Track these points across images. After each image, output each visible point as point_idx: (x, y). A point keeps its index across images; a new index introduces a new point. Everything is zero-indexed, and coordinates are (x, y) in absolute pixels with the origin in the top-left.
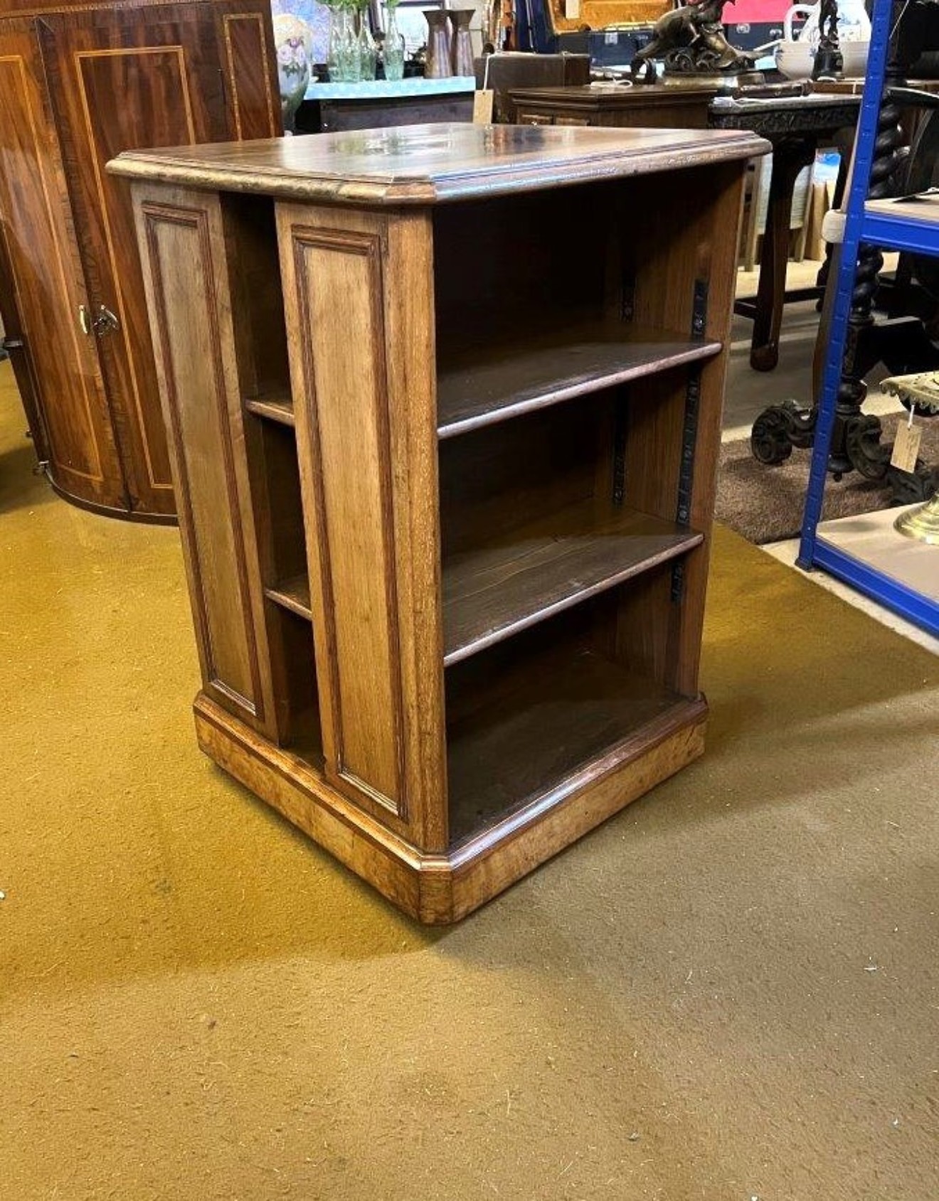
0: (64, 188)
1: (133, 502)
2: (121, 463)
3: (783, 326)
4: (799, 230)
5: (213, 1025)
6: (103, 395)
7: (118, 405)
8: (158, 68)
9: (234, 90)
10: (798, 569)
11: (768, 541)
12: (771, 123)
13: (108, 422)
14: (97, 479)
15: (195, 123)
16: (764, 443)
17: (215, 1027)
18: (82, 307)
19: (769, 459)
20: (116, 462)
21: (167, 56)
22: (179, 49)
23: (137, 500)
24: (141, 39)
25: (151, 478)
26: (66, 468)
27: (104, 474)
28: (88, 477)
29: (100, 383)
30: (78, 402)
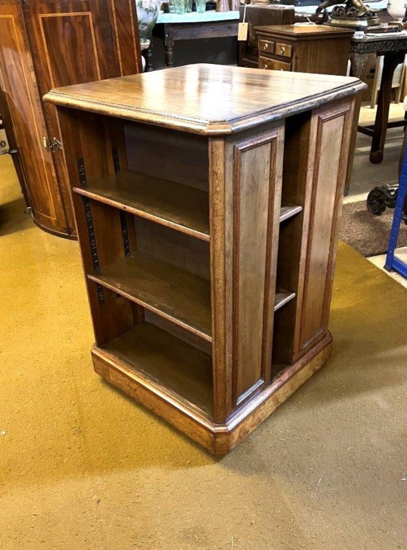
0: (35, 81)
1: (70, 230)
2: (65, 212)
3: (386, 139)
4: (398, 88)
5: (99, 501)
6: (55, 180)
7: (63, 185)
8: (79, 23)
9: (117, 34)
10: (385, 270)
11: (372, 255)
12: (382, 46)
13: (58, 193)
14: (54, 219)
15: (97, 50)
16: (373, 204)
17: (100, 503)
18: (45, 138)
19: (374, 212)
20: (62, 211)
21: (84, 17)
22: (89, 14)
23: (73, 230)
24: (71, 9)
26: (39, 213)
27: (57, 217)
28: (49, 217)
29: (54, 174)
30: (44, 182)
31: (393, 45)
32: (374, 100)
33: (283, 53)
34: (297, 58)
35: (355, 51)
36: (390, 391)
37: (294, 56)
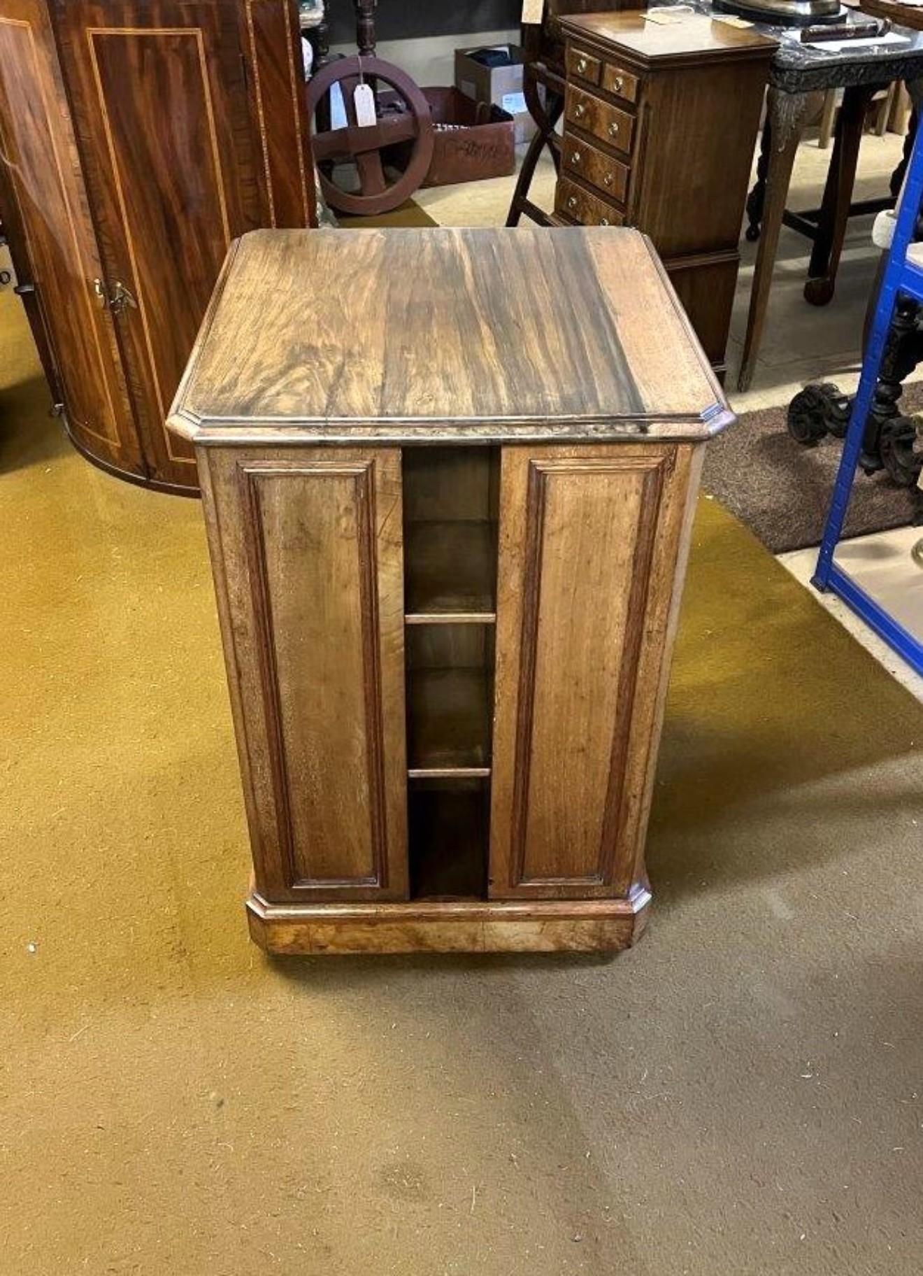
0: (77, 163)
1: (151, 471)
2: (139, 434)
4: (883, 101)
5: (221, 1104)
6: (120, 369)
7: (135, 379)
8: (175, 50)
9: (257, 75)
10: (812, 589)
11: (787, 550)
12: (838, 77)
13: (125, 393)
14: (115, 444)
15: (214, 108)
16: (799, 422)
17: (223, 1107)
18: (97, 281)
19: (802, 440)
20: (133, 432)
21: (185, 39)
22: (198, 32)
23: (155, 470)
24: (157, 21)
25: (169, 451)
26: (84, 427)
27: (121, 441)
28: (105, 440)
29: (117, 357)
30: (94, 369)
31: (865, 72)
32: (827, 125)
33: (619, 91)
34: (647, 106)
35: (779, 85)
36: (796, 880)
37: (643, 102)
